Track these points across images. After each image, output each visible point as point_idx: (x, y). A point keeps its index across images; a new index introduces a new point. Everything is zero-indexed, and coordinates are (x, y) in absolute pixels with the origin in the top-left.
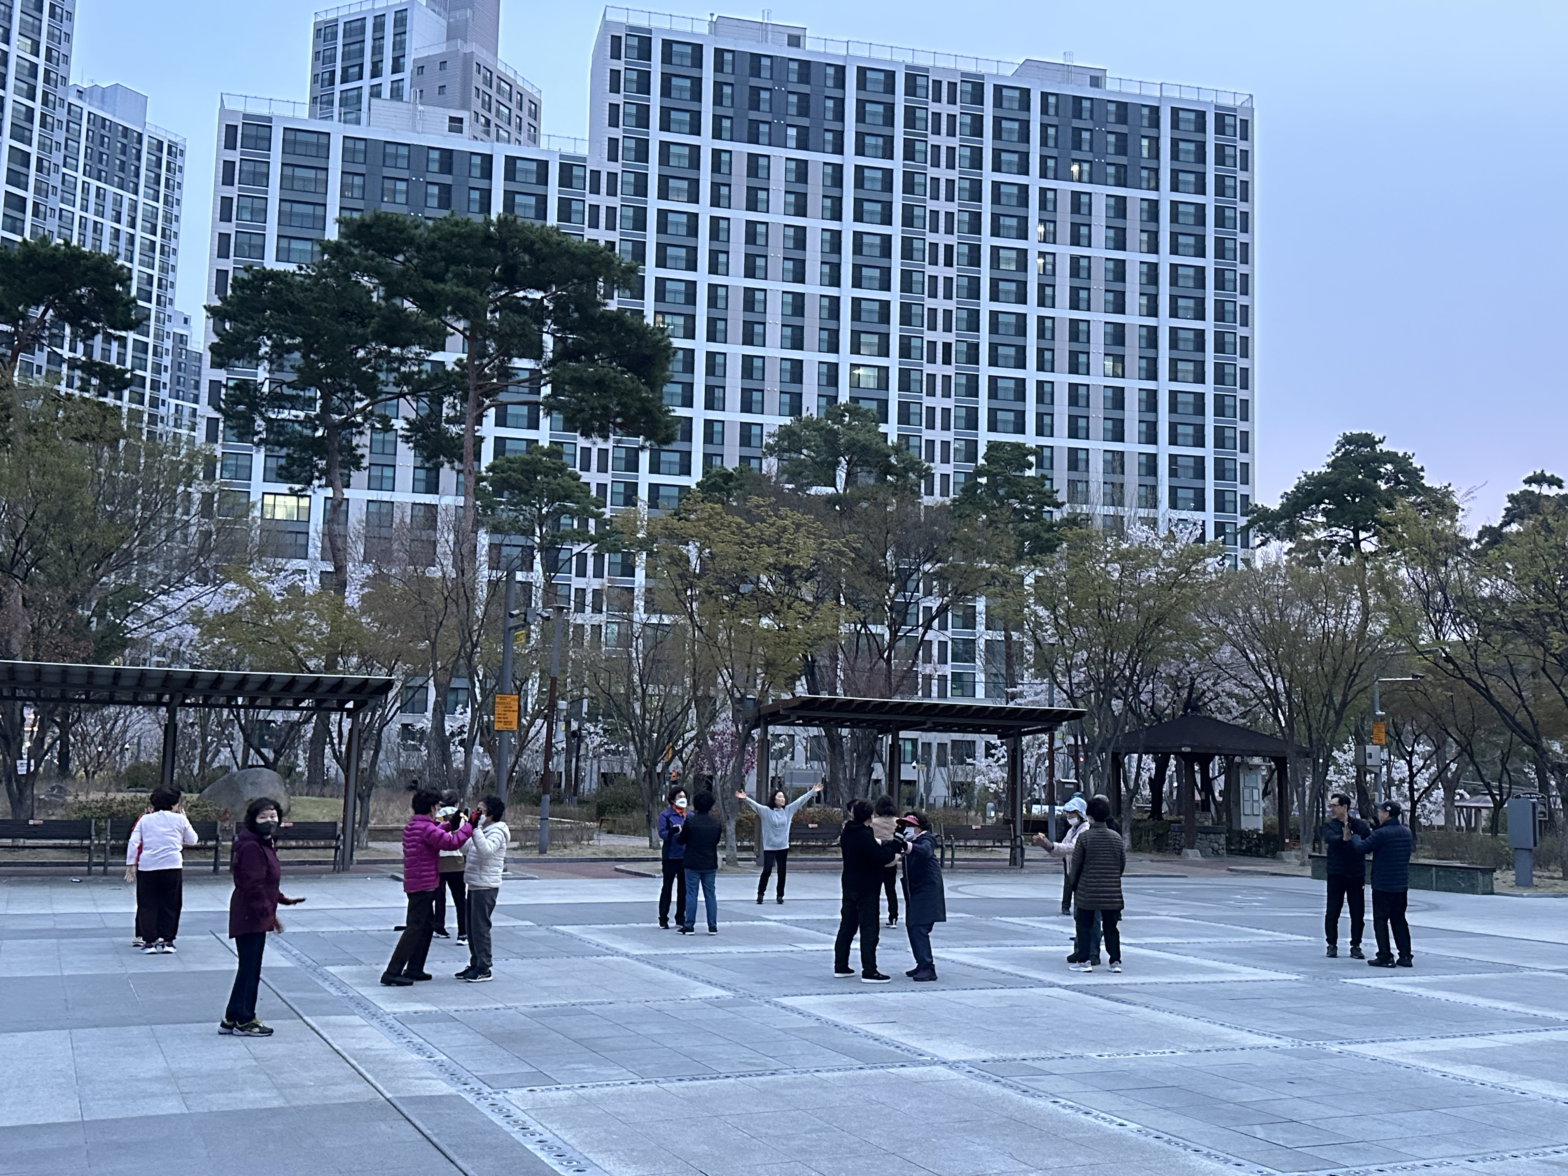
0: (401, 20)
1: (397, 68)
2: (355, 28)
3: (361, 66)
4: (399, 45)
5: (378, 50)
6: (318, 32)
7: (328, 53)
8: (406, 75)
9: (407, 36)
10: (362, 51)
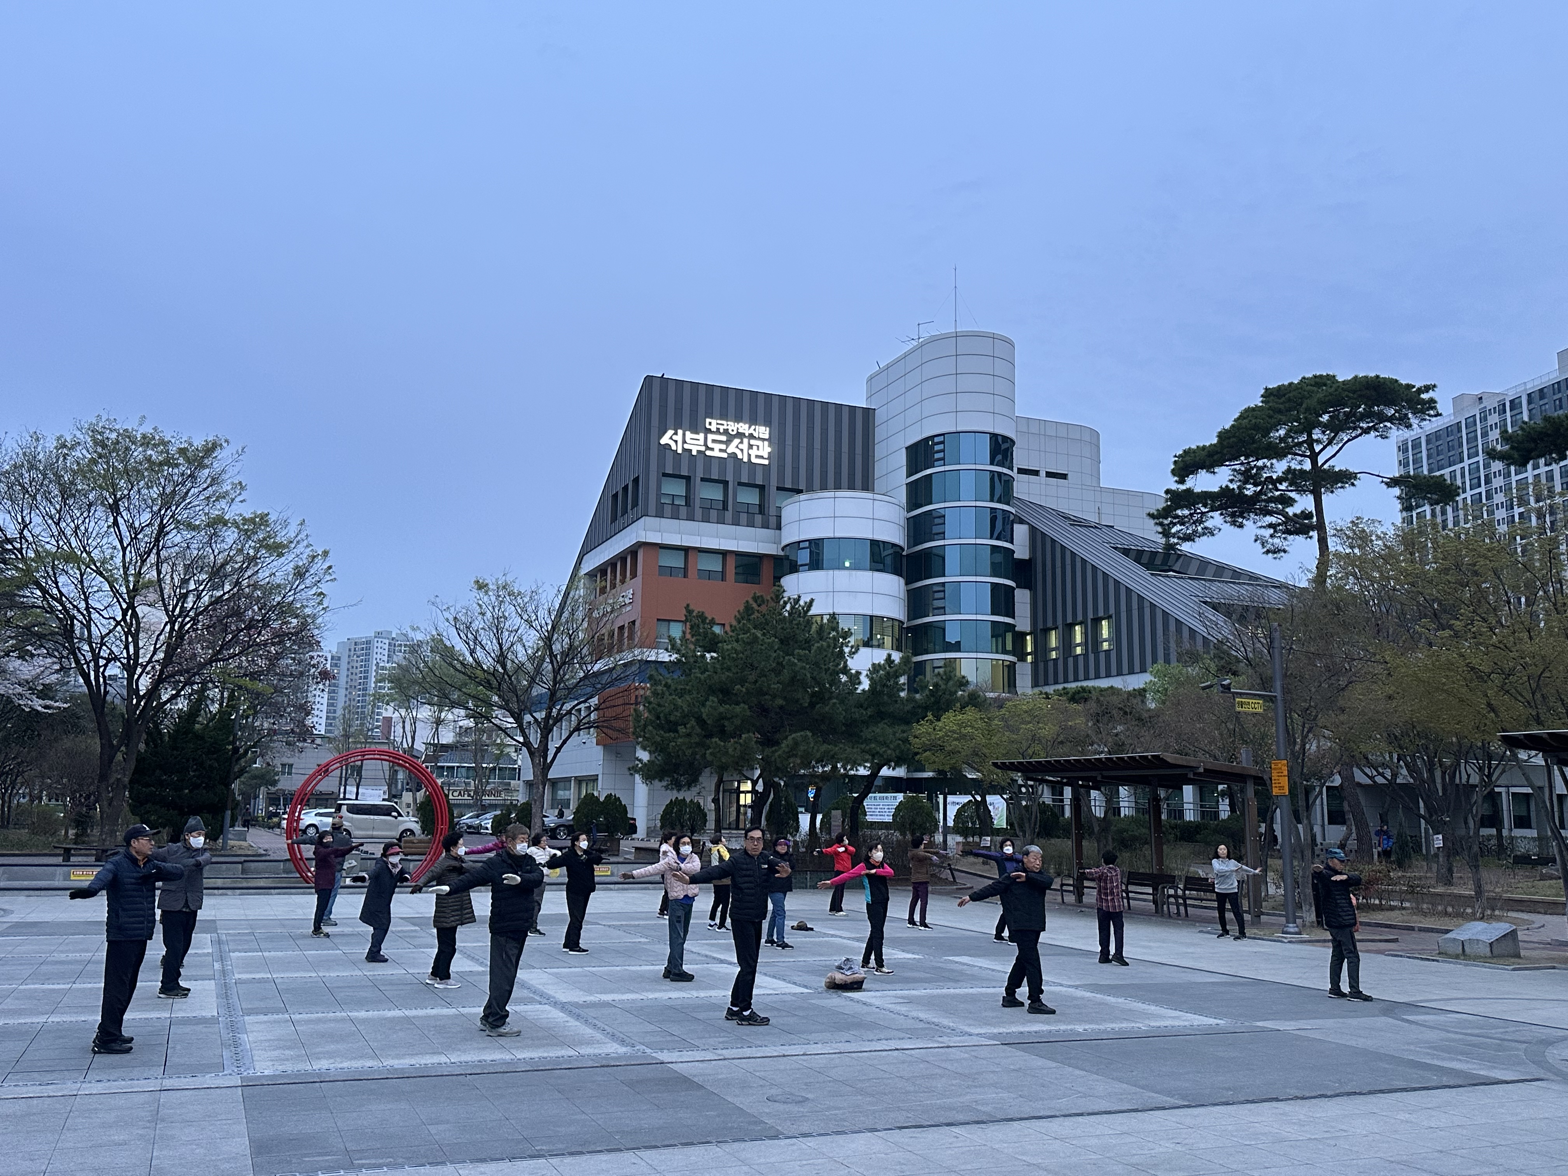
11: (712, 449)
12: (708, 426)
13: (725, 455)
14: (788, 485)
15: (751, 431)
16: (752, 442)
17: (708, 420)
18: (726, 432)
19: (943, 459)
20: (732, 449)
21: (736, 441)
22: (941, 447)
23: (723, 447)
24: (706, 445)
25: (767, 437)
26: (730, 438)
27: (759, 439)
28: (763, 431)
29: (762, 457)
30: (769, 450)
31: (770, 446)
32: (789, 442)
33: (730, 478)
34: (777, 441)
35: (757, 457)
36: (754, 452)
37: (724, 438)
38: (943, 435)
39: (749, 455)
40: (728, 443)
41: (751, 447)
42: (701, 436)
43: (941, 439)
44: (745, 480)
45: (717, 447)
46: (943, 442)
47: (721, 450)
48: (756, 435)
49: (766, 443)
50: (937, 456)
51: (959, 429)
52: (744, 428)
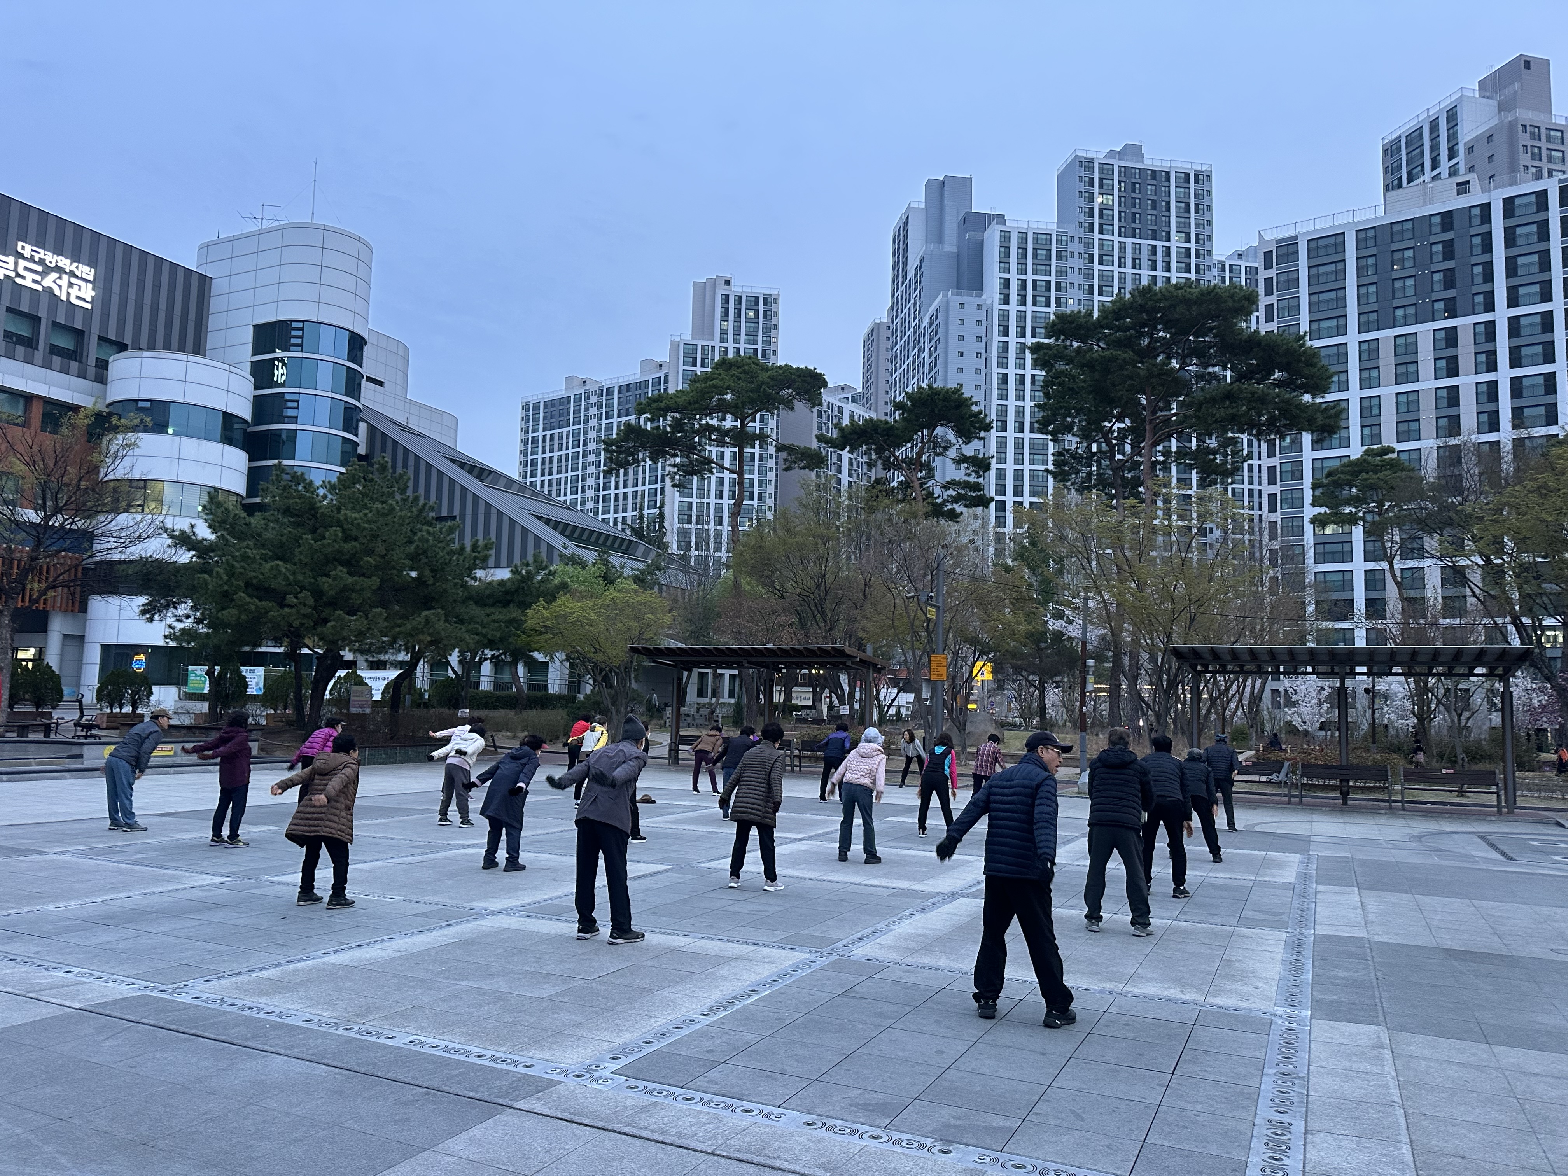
0: (1452, 115)
1: (1452, 154)
2: (1414, 139)
3: (1423, 165)
4: (1453, 137)
5: (1435, 147)
6: (1385, 152)
7: (1395, 165)
8: (1461, 158)
9: (1459, 127)
10: (1422, 152)
11: (24, 277)
12: (19, 249)
13: (39, 288)
14: (112, 336)
15: (73, 268)
16: (73, 280)
17: (20, 244)
18: (42, 262)
19: (301, 345)
20: (48, 281)
21: (54, 275)
22: (300, 333)
23: (38, 278)
24: (15, 270)
25: (91, 278)
26: (47, 270)
27: (82, 279)
28: (87, 272)
29: (84, 300)
30: (93, 294)
31: (93, 289)
32: (116, 288)
33: (43, 313)
34: (103, 284)
35: (78, 298)
36: (74, 292)
37: (39, 268)
38: (303, 321)
39: (68, 294)
40: (44, 274)
41: (71, 285)
42: (11, 260)
43: (300, 325)
44: (61, 320)
45: (30, 276)
46: (302, 329)
47: (34, 281)
48: (78, 273)
49: (90, 286)
50: (293, 341)
51: (320, 320)
52: (64, 262)
